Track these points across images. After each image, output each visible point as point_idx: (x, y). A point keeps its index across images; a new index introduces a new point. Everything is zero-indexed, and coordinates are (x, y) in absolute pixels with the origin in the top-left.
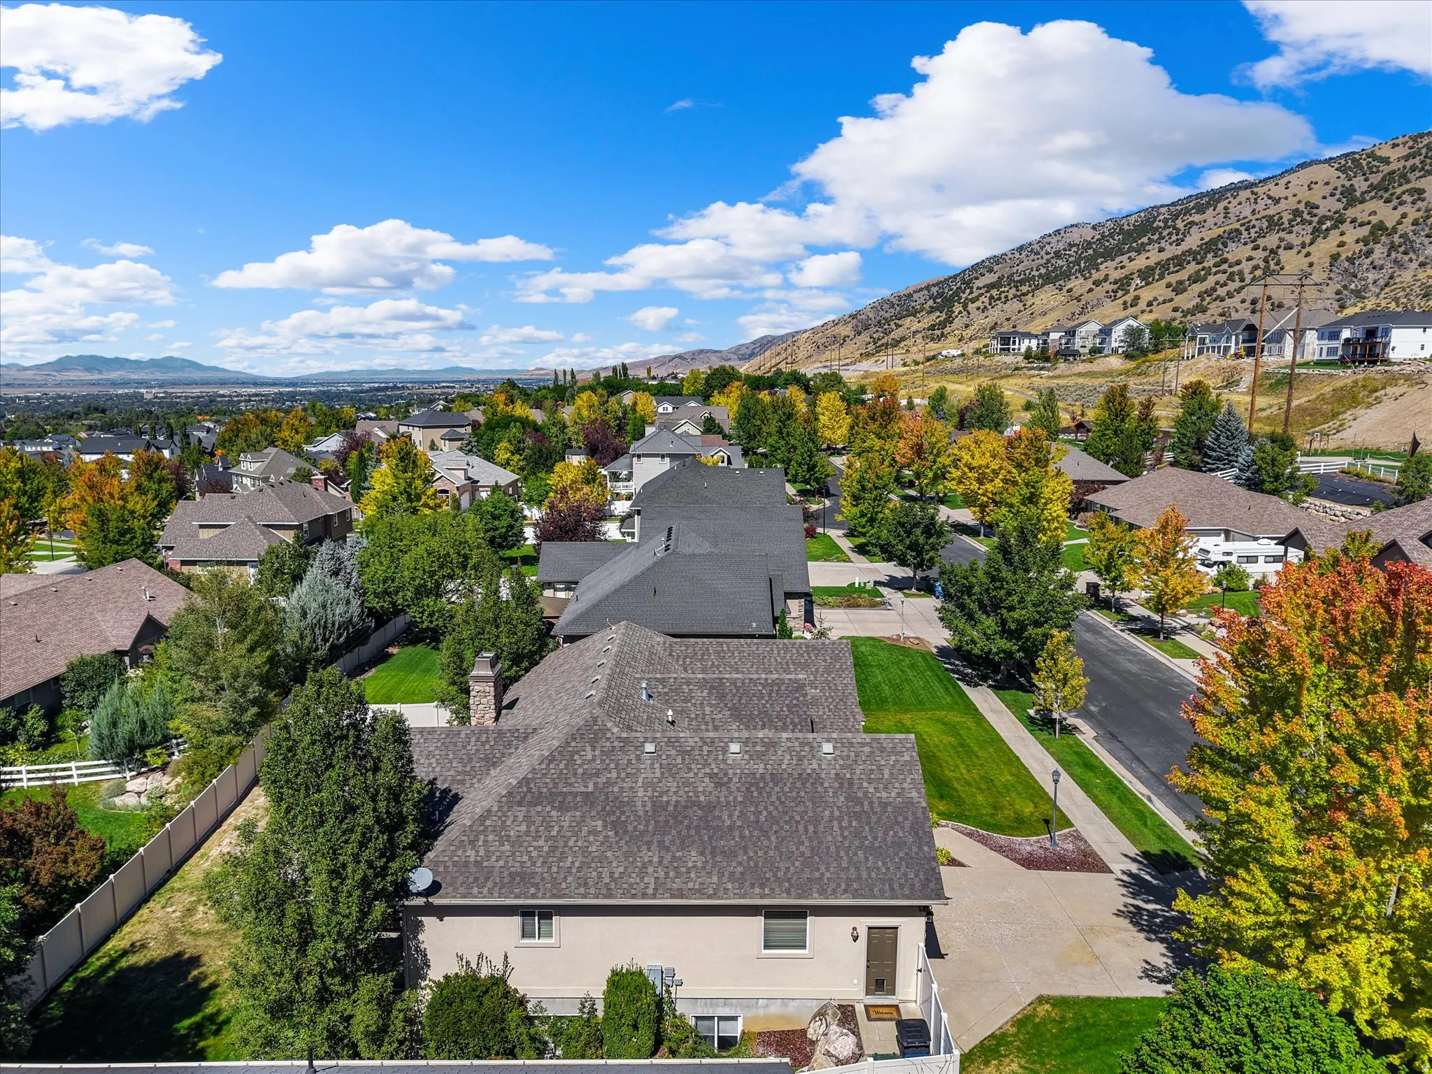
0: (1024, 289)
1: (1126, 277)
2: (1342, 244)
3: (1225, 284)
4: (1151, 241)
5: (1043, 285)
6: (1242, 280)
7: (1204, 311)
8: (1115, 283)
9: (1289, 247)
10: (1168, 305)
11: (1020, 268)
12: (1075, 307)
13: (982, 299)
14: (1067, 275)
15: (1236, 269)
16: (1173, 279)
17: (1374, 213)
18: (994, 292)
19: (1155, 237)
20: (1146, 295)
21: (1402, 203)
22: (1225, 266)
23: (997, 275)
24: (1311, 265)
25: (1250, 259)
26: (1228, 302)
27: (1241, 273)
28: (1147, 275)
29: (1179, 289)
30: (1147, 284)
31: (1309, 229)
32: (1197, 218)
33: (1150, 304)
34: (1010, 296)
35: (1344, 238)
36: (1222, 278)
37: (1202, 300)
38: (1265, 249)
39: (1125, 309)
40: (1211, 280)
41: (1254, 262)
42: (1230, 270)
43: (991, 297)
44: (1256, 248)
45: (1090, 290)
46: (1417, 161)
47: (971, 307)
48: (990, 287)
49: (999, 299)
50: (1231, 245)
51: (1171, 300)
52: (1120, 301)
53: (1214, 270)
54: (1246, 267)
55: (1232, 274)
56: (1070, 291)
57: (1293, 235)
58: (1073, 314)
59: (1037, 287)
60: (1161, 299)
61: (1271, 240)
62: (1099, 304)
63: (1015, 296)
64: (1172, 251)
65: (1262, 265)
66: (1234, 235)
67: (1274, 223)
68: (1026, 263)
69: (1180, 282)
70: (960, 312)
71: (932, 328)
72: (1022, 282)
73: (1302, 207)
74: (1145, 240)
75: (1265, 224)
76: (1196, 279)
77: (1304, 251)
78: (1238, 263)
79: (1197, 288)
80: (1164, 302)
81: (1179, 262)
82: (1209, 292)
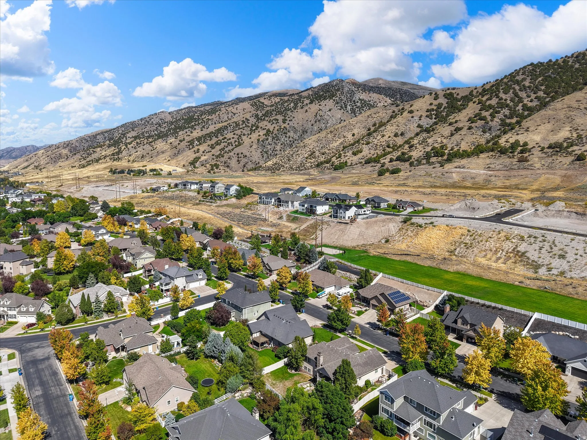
0: (151, 140)
1: (192, 140)
2: (259, 136)
3: (227, 147)
4: (195, 125)
5: (158, 139)
6: (232, 146)
7: (223, 156)
8: (188, 142)
9: (244, 135)
10: (210, 153)
11: (146, 130)
12: (175, 151)
13: (133, 143)
14: (166, 135)
15: (229, 141)
16: (210, 143)
17: (266, 126)
18: (138, 141)
19: (197, 123)
20: (202, 148)
21: (273, 123)
22: (226, 140)
23: (136, 132)
24: (252, 142)
25: (233, 138)
26: (231, 154)
27: (231, 143)
28: (199, 139)
29: (212, 147)
30: (200, 144)
31: (249, 129)
32: (210, 117)
33: (203, 152)
34: (145, 143)
35: (260, 134)
36: (226, 144)
37: (221, 152)
38: (237, 135)
39: (195, 153)
40: (223, 145)
41: (234, 139)
42: (228, 142)
43: (137, 143)
44: (234, 134)
45: (179, 144)
46: (274, 108)
47: (129, 146)
48: (135, 138)
49: (141, 143)
50: (226, 132)
51: (211, 151)
52: (193, 150)
53: (223, 141)
54: (233, 141)
55: (229, 143)
56: (171, 143)
57: (245, 131)
58: (175, 154)
59: (155, 140)
60: (207, 151)
61: (238, 132)
62: (184, 150)
63: (147, 143)
64: (205, 132)
65: (237, 140)
66: (226, 128)
67: (237, 124)
68: (148, 128)
69: (212, 145)
70: (125, 148)
71: (113, 154)
72: (149, 137)
73: (244, 119)
74: (193, 124)
75: (235, 125)
76: (217, 144)
77: (249, 136)
78: (230, 139)
79: (218, 147)
80: (209, 152)
81: (209, 136)
82: (223, 149)
